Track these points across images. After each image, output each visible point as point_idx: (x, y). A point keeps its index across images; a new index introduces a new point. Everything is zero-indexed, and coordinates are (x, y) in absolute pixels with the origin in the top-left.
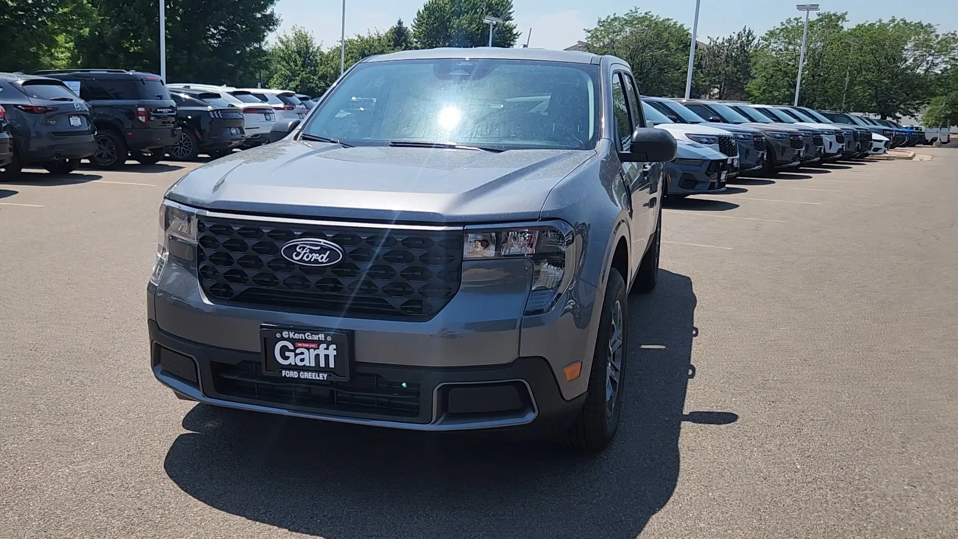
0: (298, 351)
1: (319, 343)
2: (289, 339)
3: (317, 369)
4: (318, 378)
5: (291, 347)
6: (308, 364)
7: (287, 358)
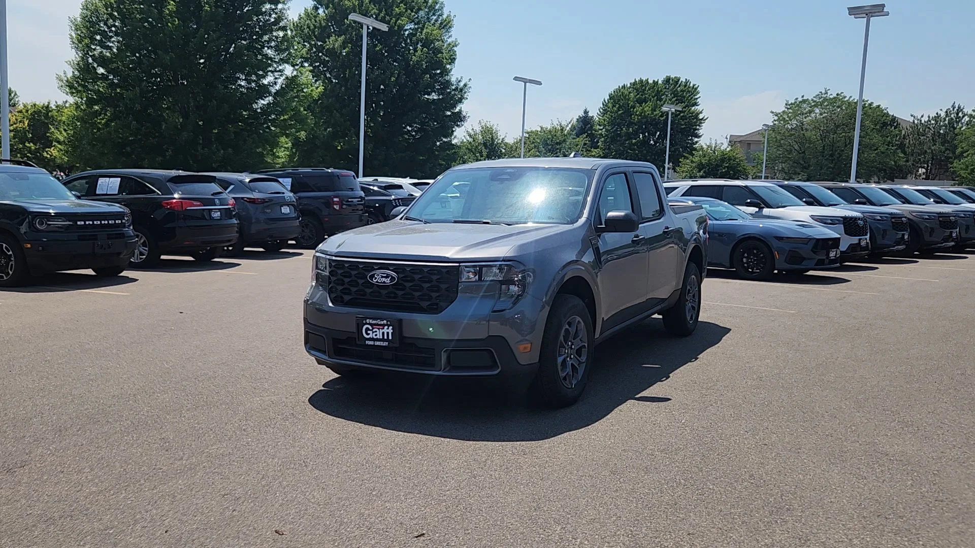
0: (374, 330)
1: (384, 325)
2: (369, 324)
3: (383, 340)
4: (383, 345)
5: (371, 328)
6: (379, 338)
7: (368, 334)
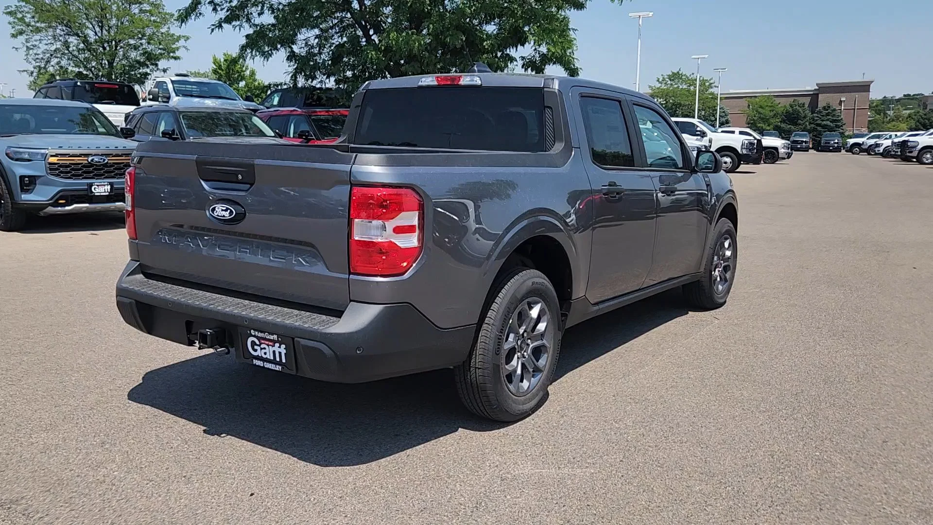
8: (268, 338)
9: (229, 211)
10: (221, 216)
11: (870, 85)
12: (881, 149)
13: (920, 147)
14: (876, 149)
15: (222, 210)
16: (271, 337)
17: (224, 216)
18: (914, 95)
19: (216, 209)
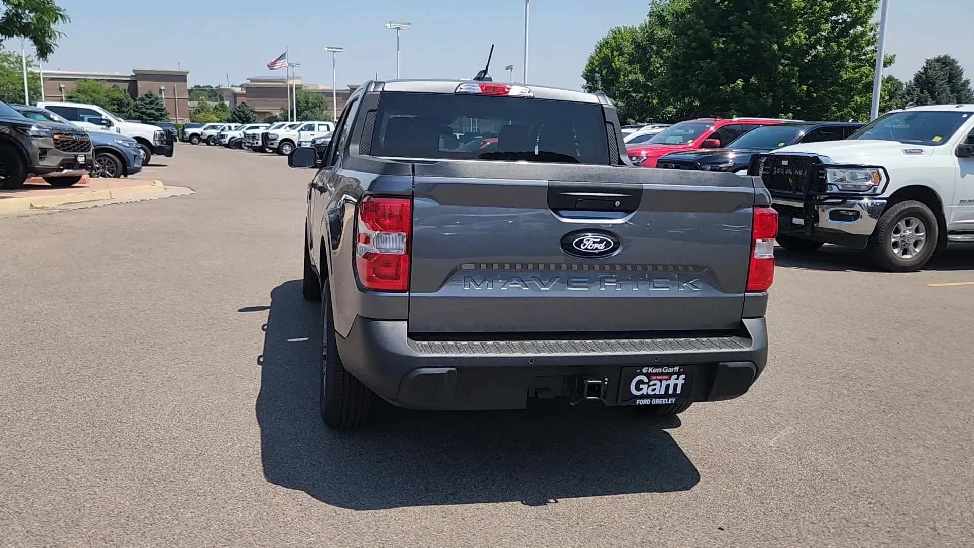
8: (666, 371)
9: (605, 242)
10: (592, 249)
11: (186, 76)
12: (227, 140)
13: (279, 139)
14: (222, 140)
15: (594, 242)
16: (671, 370)
17: (597, 249)
18: (204, 87)
19: (585, 241)
